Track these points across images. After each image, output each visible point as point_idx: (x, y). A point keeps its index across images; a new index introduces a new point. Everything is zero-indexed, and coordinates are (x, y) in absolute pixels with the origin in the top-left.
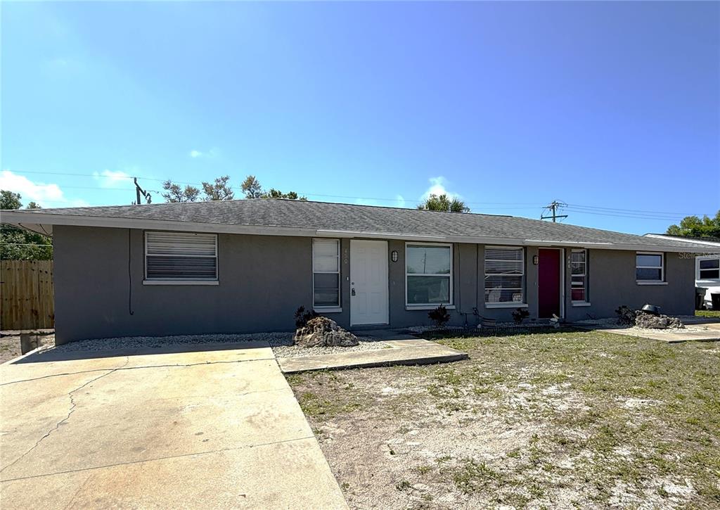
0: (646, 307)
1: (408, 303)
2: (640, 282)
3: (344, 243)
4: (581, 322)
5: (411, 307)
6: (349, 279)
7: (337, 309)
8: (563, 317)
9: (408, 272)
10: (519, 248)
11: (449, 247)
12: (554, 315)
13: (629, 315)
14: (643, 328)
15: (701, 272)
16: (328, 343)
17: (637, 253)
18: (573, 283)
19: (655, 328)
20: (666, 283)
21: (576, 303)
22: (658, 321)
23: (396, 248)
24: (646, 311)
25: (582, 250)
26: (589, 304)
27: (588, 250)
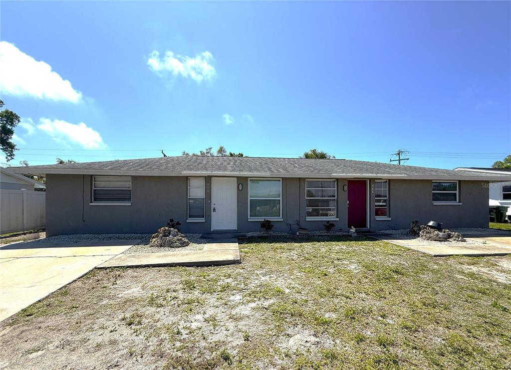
0: (431, 223)
1: (250, 216)
2: (436, 203)
3: (208, 179)
4: (382, 231)
5: (251, 219)
6: (211, 201)
7: (202, 220)
8: (369, 228)
9: (250, 197)
10: (333, 180)
11: (280, 180)
12: (352, 227)
13: (415, 229)
14: (424, 239)
15: (503, 194)
16: (163, 244)
17: (433, 181)
18: (376, 204)
19: (435, 240)
20: (461, 204)
21: (378, 218)
22: (437, 235)
23: (242, 182)
24: (430, 226)
25: (385, 181)
26: (390, 219)
27: (389, 180)
